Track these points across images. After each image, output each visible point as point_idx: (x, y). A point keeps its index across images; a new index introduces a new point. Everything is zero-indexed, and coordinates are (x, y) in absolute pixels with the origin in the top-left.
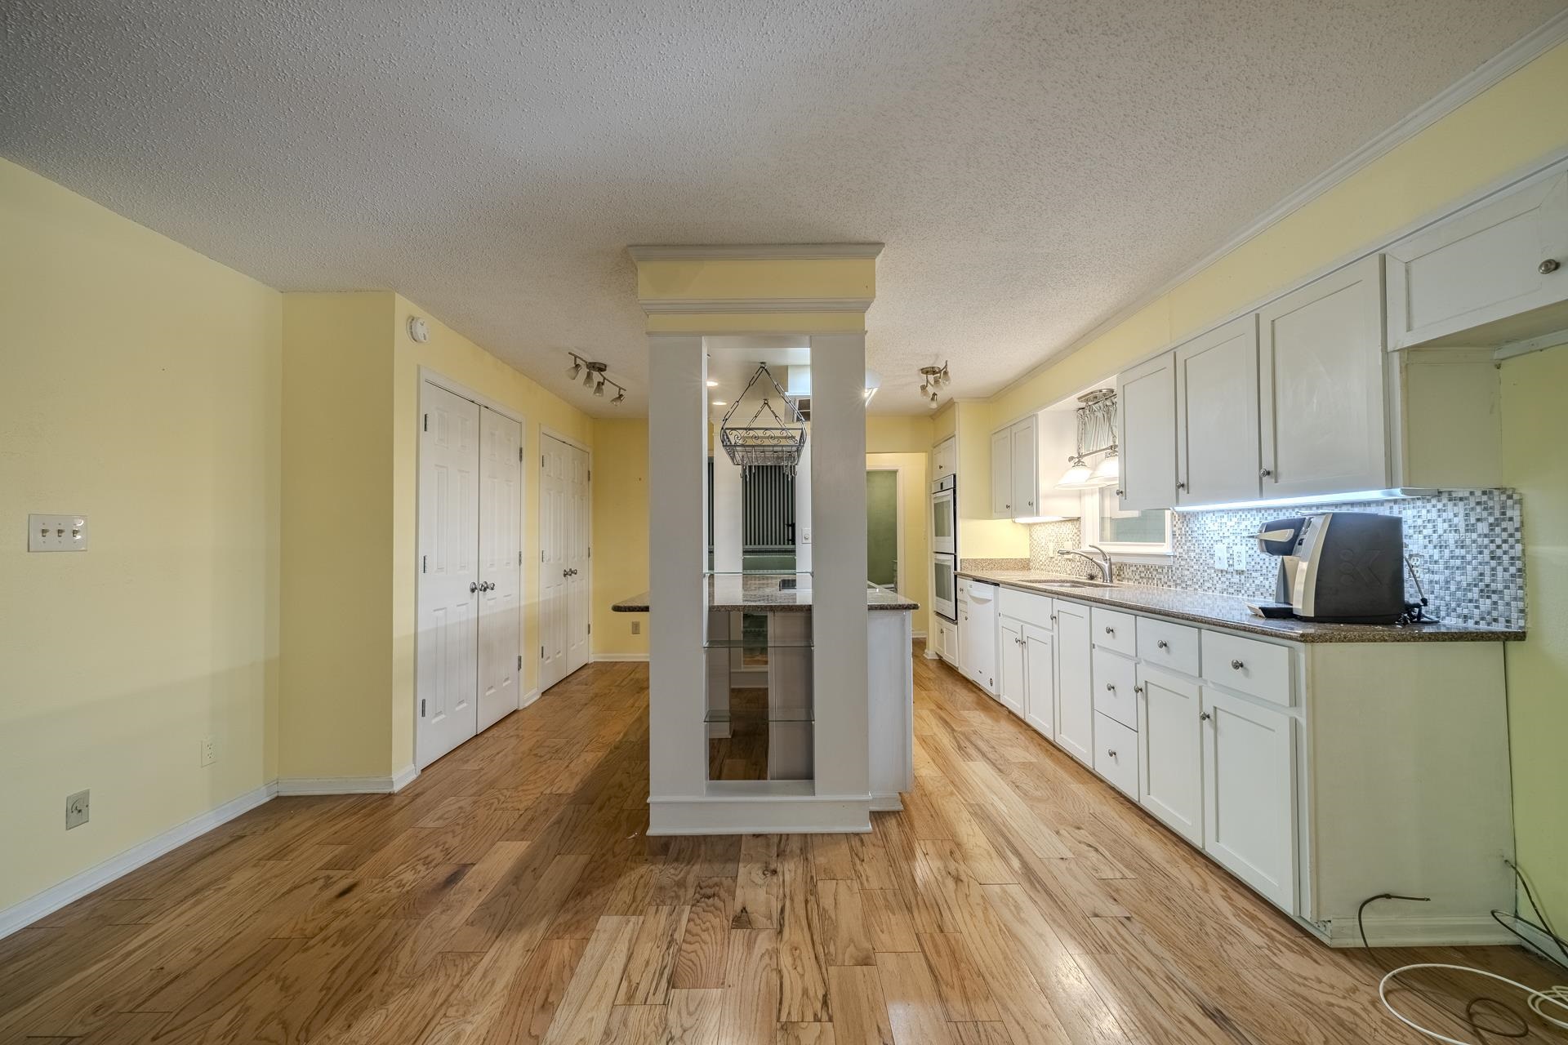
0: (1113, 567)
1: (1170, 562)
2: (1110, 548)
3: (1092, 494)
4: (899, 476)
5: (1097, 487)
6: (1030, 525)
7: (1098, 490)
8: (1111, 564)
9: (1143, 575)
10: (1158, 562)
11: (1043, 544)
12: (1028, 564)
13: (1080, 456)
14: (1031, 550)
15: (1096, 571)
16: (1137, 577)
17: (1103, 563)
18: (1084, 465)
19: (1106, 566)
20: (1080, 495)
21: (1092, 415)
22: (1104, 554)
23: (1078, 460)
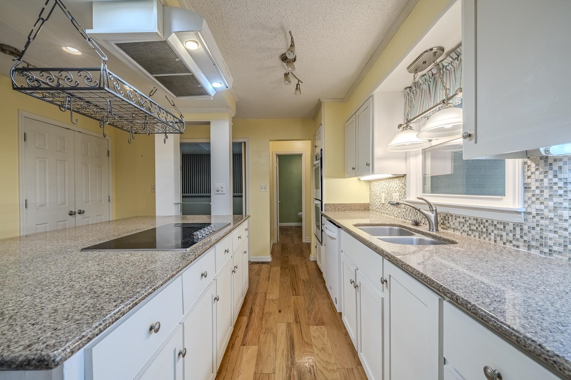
0: (438, 216)
1: (520, 219)
2: (436, 199)
3: (416, 155)
4: (303, 157)
5: (421, 149)
6: (369, 182)
7: (421, 151)
8: (437, 214)
9: (474, 228)
10: (496, 217)
11: (378, 194)
12: (368, 207)
13: (409, 121)
14: (370, 198)
15: (419, 218)
16: (466, 228)
17: (429, 213)
18: (411, 128)
19: (432, 216)
20: (406, 157)
21: (418, 90)
22: (430, 205)
23: (406, 125)
